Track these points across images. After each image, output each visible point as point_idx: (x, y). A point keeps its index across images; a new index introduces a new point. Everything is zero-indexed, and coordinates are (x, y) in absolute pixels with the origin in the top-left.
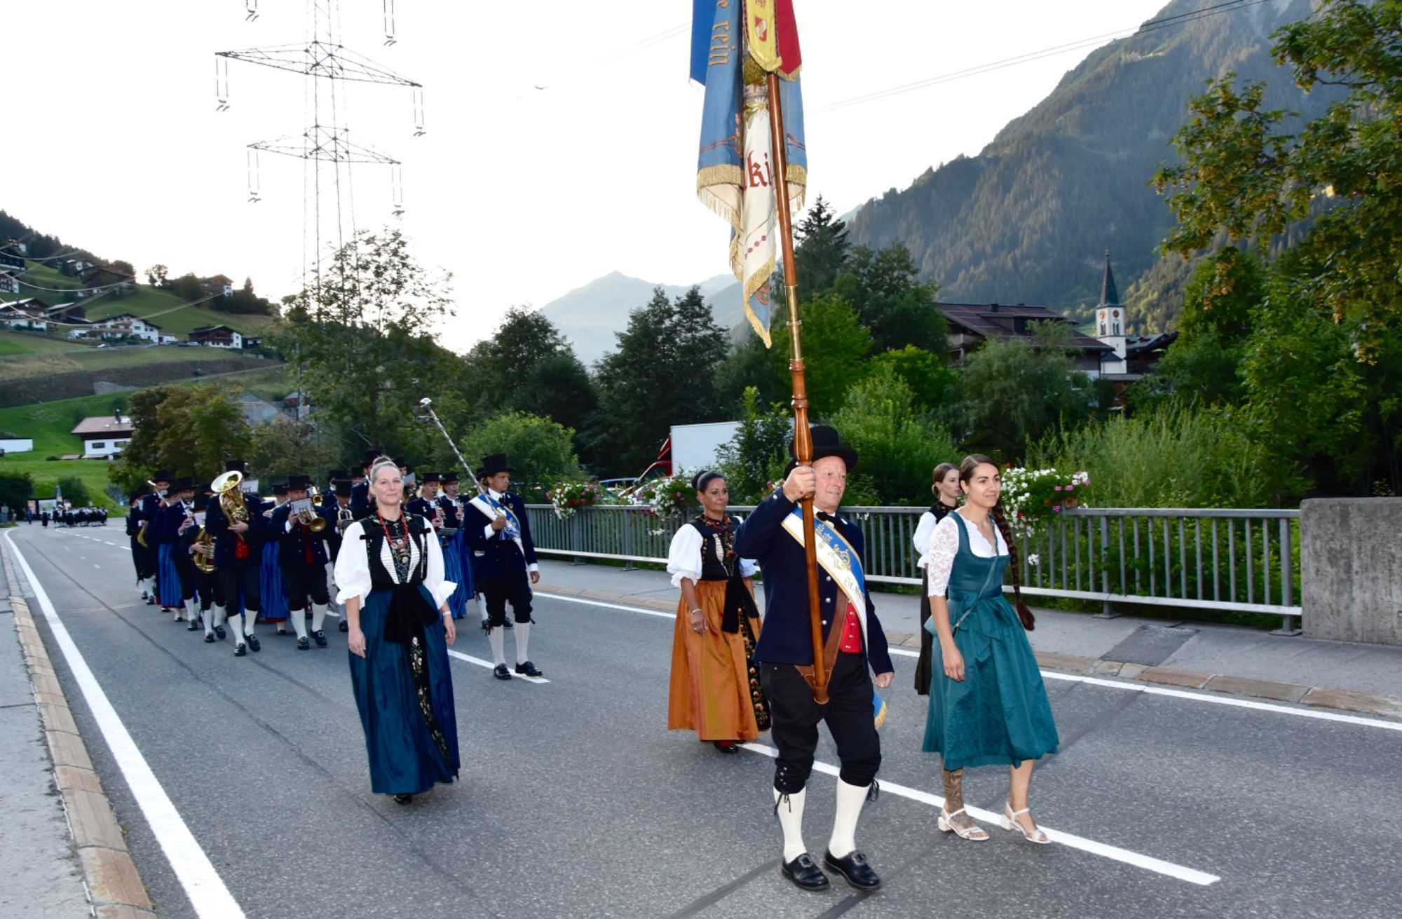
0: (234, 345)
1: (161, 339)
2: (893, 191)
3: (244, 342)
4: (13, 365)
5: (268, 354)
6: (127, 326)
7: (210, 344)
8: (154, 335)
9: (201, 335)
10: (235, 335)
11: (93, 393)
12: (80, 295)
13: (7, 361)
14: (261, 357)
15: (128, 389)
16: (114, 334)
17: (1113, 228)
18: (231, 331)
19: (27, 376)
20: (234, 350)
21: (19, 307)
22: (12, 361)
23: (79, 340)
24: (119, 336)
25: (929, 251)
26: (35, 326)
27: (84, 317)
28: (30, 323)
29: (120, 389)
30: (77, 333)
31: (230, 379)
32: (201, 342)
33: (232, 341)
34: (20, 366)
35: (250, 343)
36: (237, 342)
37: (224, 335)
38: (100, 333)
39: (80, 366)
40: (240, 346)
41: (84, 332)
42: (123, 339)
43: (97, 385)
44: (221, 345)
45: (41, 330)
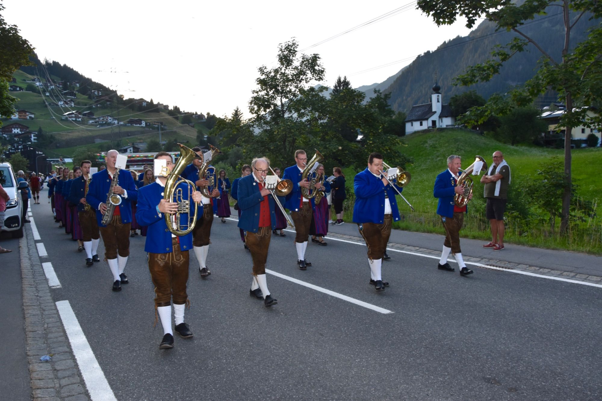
0: (142, 125)
1: (118, 123)
2: (428, 52)
3: (146, 124)
4: (70, 134)
5: (154, 128)
6: (107, 119)
7: (134, 125)
8: (116, 122)
9: (132, 122)
10: (143, 121)
11: (94, 142)
12: (94, 107)
13: (68, 132)
14: (151, 129)
15: (105, 141)
16: (103, 122)
17: (521, 67)
18: (141, 120)
19: (74, 138)
20: (142, 127)
21: (73, 113)
22: (70, 133)
23: (91, 125)
24: (104, 122)
25: (442, 78)
26: (77, 120)
27: (93, 116)
28: (76, 119)
29: (103, 141)
30: (91, 122)
31: (139, 137)
32: (131, 124)
33: (142, 124)
34: (72, 134)
35: (148, 124)
36: (143, 124)
37: (139, 122)
38: (98, 122)
39: (90, 134)
40: (144, 126)
41: (93, 121)
42: (105, 123)
43: (95, 140)
44: (138, 125)
45: (79, 121)
